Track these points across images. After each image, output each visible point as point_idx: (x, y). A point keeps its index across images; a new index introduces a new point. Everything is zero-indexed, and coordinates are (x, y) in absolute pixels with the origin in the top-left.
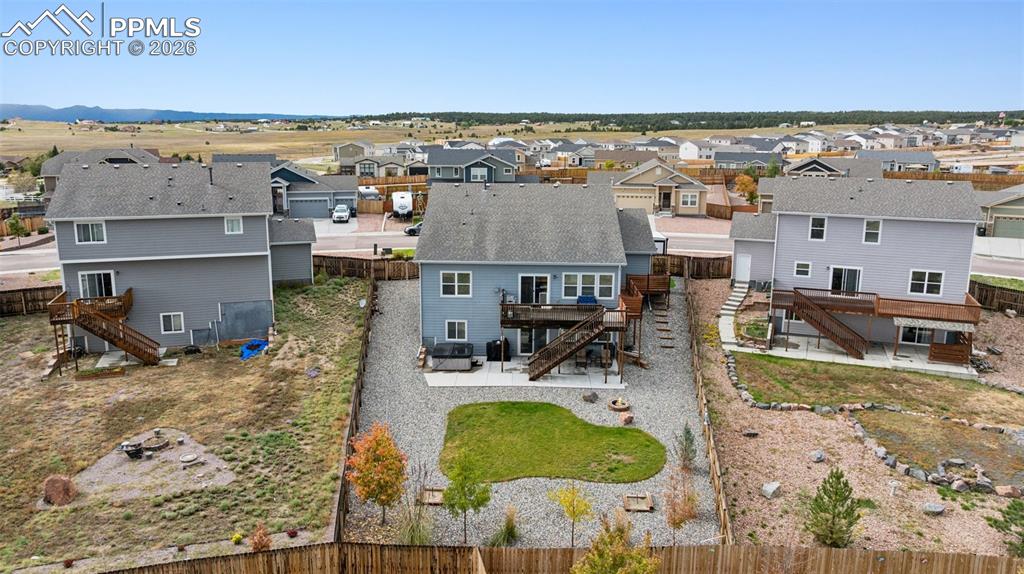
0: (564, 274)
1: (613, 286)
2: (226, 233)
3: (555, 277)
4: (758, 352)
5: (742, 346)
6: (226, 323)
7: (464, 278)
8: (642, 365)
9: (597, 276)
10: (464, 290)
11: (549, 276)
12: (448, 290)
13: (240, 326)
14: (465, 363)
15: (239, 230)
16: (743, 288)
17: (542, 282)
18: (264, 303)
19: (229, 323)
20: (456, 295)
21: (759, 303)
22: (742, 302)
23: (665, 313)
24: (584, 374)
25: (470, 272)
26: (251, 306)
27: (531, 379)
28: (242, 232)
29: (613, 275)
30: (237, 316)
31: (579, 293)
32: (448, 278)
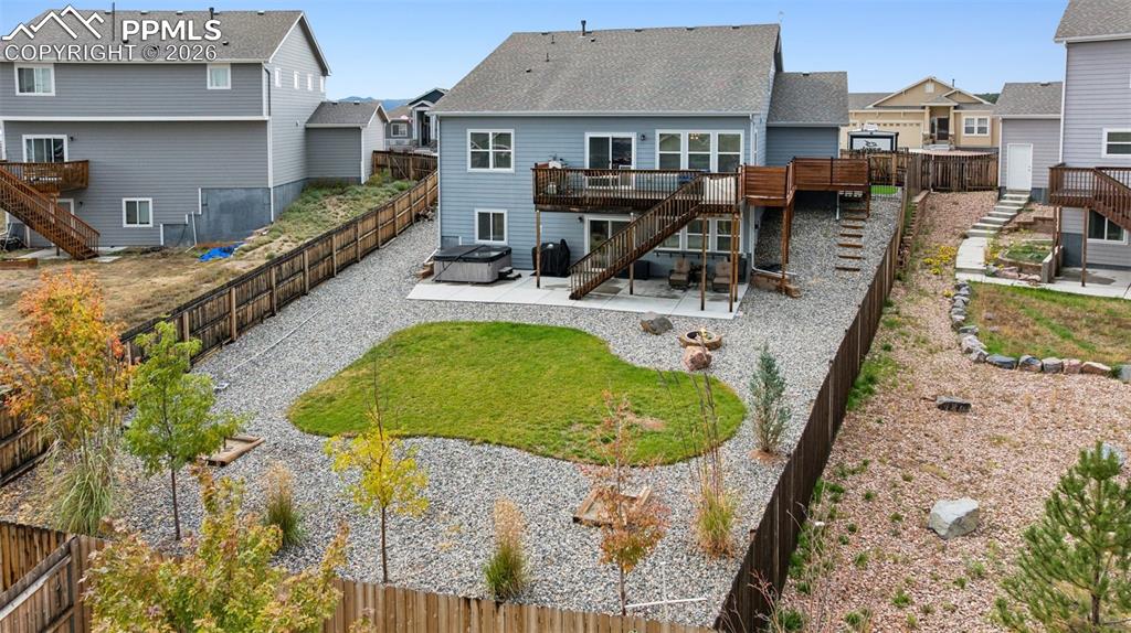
0: (658, 132)
1: (741, 153)
2: (209, 87)
3: (644, 137)
4: (1025, 284)
5: (994, 275)
6: (208, 217)
7: (503, 139)
8: (788, 292)
9: (714, 135)
10: (503, 161)
11: (633, 136)
12: (480, 160)
13: (226, 224)
14: (483, 271)
15: (226, 85)
16: (1020, 199)
17: (622, 147)
18: (260, 192)
19: (212, 218)
20: (491, 169)
21: (1044, 220)
22: (1013, 217)
23: (860, 224)
24: (675, 297)
25: (512, 131)
26: (242, 195)
27: (573, 297)
28: (229, 87)
29: (742, 133)
30: (224, 208)
31: (684, 165)
32: (481, 140)
